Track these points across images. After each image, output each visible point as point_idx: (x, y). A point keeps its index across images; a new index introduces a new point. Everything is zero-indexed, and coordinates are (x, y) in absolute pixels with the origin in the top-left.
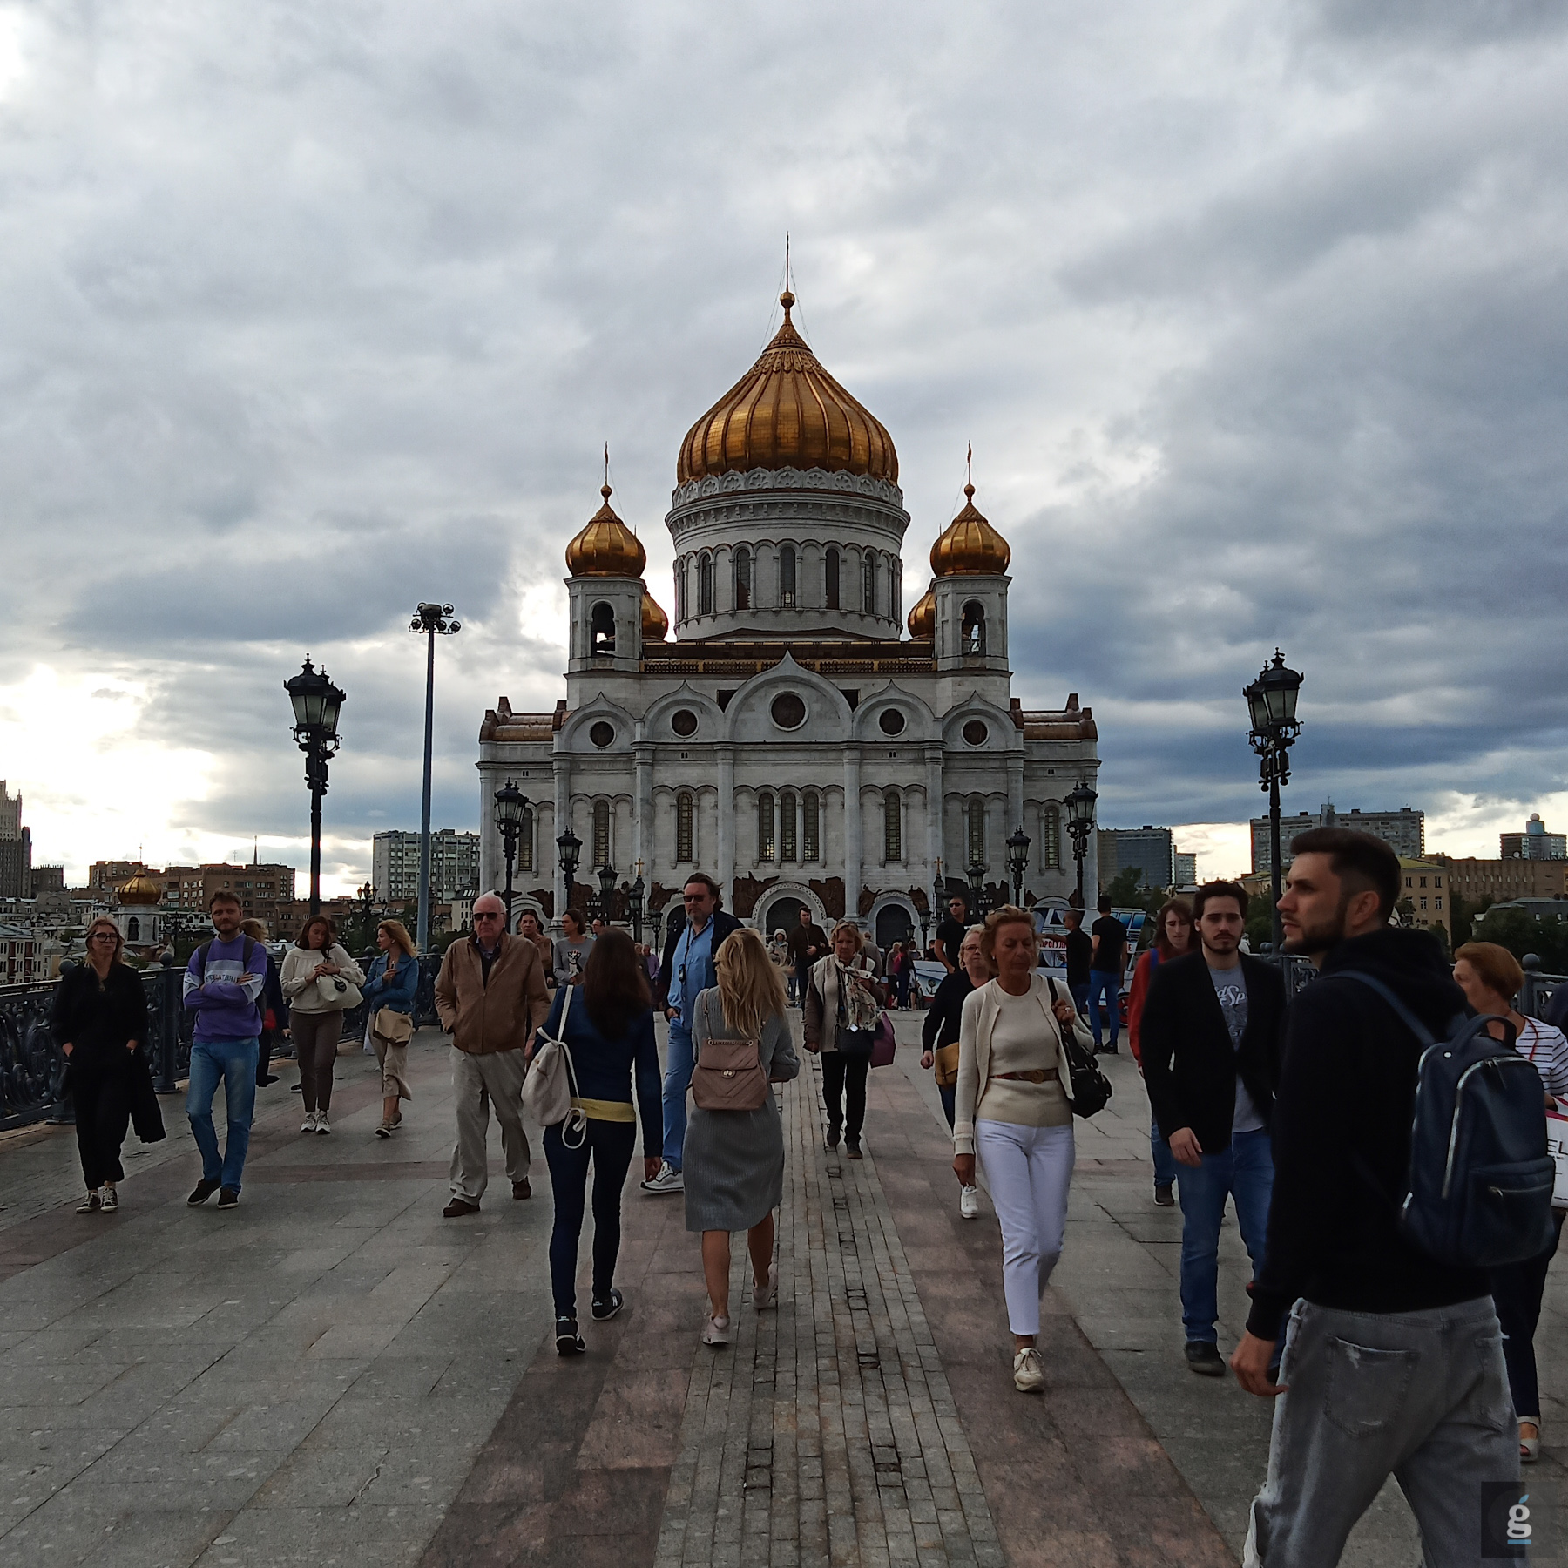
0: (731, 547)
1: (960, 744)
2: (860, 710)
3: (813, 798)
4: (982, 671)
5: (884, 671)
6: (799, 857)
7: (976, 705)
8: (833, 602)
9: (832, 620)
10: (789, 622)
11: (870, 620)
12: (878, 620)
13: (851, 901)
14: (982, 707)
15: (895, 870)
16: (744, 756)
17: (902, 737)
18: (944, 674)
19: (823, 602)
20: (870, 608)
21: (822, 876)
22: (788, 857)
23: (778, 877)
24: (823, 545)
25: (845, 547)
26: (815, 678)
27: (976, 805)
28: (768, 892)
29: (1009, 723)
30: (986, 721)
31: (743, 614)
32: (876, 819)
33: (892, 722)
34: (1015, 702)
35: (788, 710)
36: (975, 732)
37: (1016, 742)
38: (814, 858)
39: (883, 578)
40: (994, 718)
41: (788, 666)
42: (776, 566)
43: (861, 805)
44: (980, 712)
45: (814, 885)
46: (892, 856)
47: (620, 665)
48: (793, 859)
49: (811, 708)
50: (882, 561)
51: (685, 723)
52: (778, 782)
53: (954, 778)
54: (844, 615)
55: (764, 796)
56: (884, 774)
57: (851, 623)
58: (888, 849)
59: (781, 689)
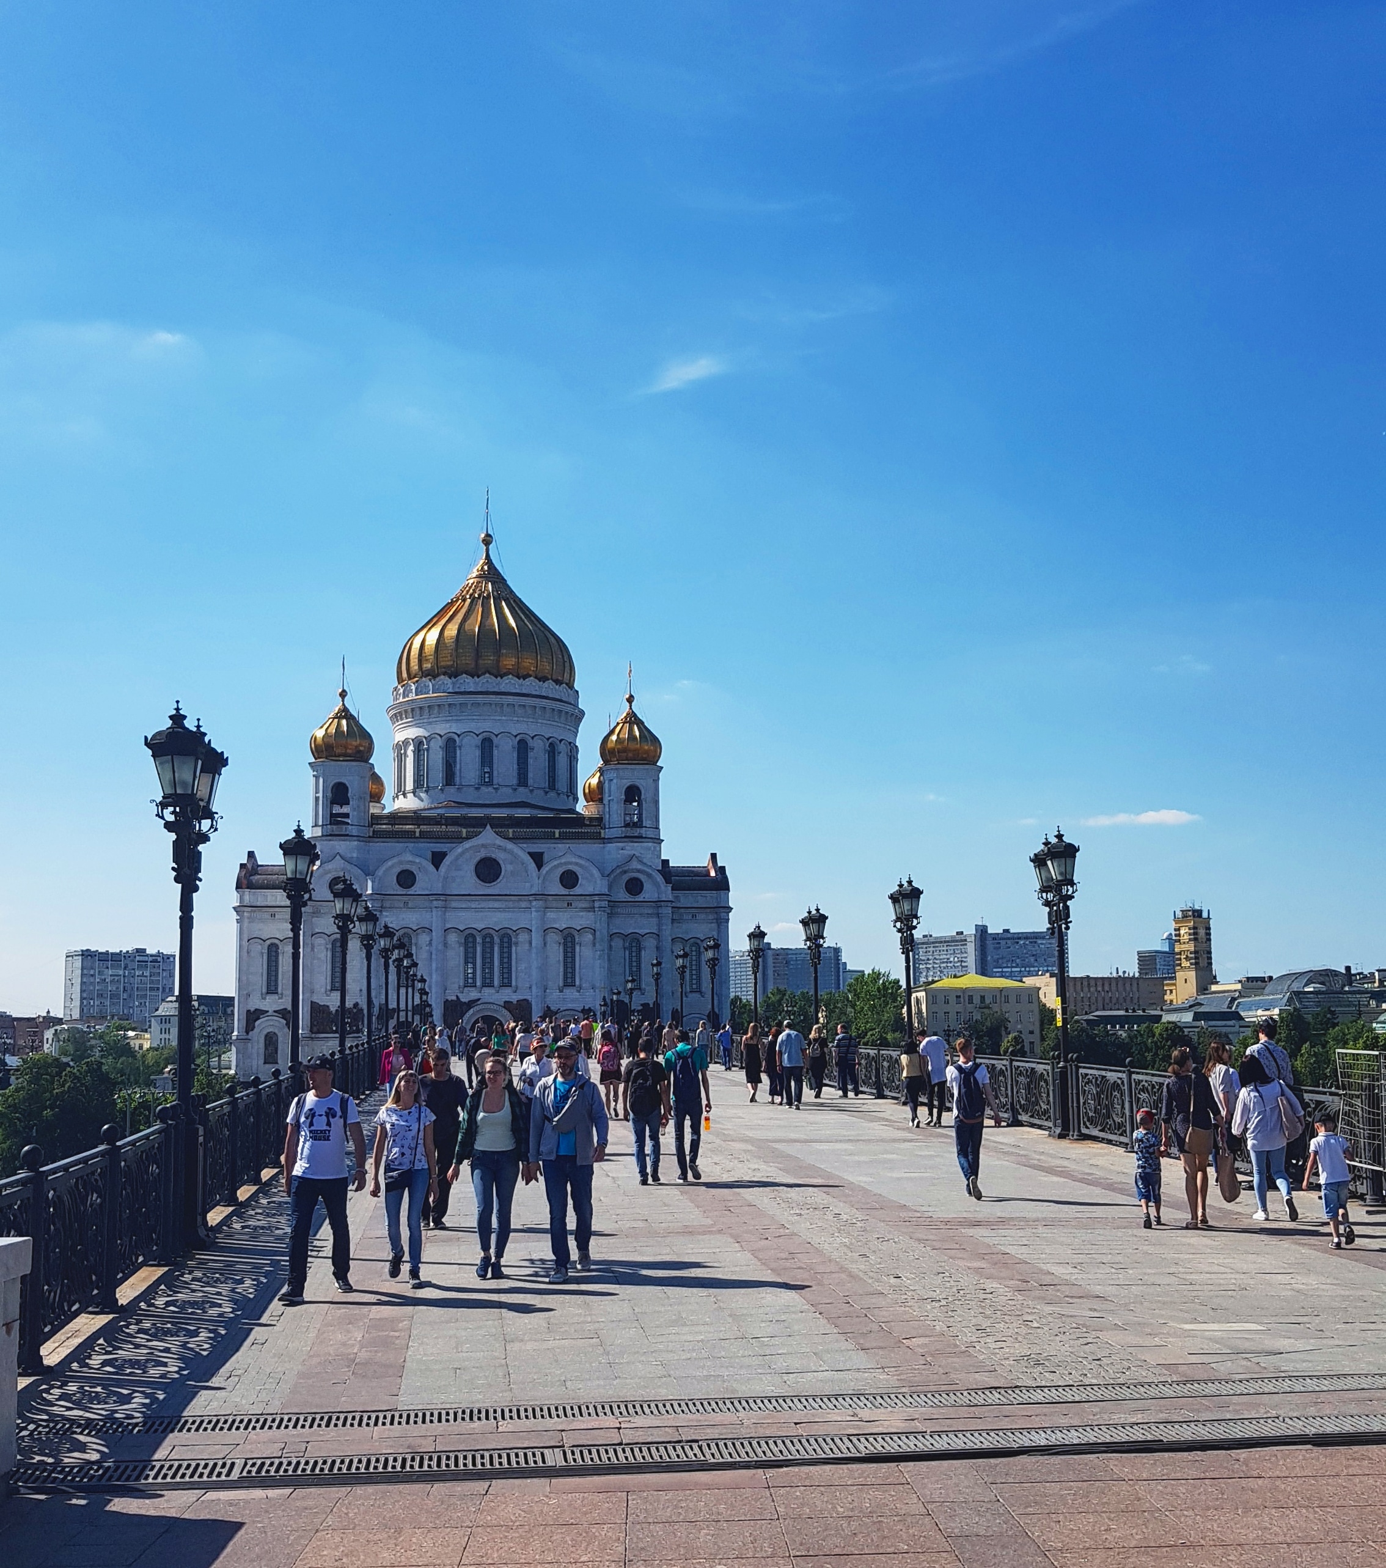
0: (441, 736)
1: (622, 895)
2: (545, 869)
3: (507, 939)
4: (639, 839)
5: (563, 837)
6: (496, 983)
7: (635, 865)
8: (523, 781)
9: (522, 794)
10: (487, 795)
11: (552, 794)
12: (559, 794)
14: (639, 867)
15: (571, 993)
16: (454, 904)
17: (577, 890)
18: (610, 840)
19: (515, 782)
20: (552, 785)
21: (514, 998)
22: (488, 983)
23: (479, 999)
24: (516, 736)
25: (533, 738)
26: (510, 845)
27: (634, 943)
28: (471, 1011)
29: (659, 878)
30: (642, 878)
31: (451, 790)
32: (556, 953)
33: (569, 879)
34: (666, 862)
35: (488, 870)
36: (634, 886)
37: (667, 892)
38: (509, 985)
39: (562, 761)
40: (649, 875)
41: (488, 836)
42: (478, 753)
43: (545, 943)
44: (639, 871)
45: (507, 1005)
46: (569, 981)
47: (354, 831)
48: (491, 985)
49: (506, 868)
50: (562, 747)
51: (406, 879)
52: (480, 926)
53: (617, 921)
54: (532, 791)
55: (469, 938)
56: (563, 919)
57: (537, 798)
58: (565, 978)
59: (483, 854)
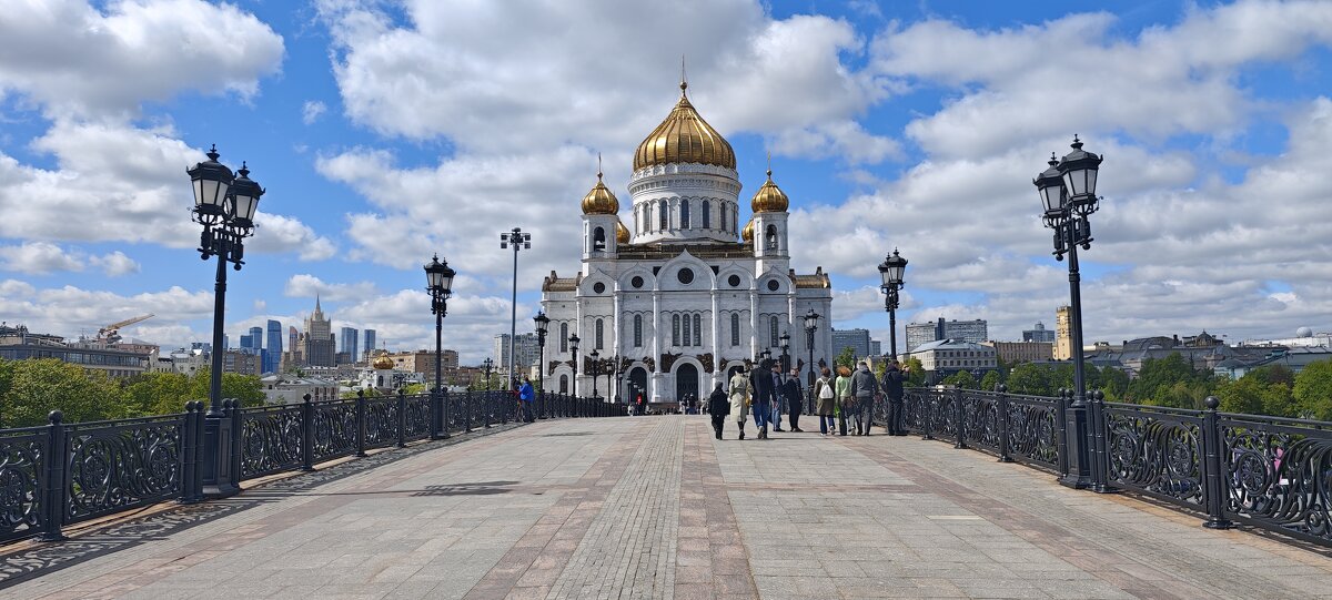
0: (659, 200)
1: (766, 291)
2: (719, 275)
3: (698, 316)
4: (777, 257)
5: (731, 257)
6: (692, 344)
7: (774, 273)
8: (706, 225)
9: (706, 233)
10: (686, 234)
11: (724, 233)
12: (727, 233)
14: (777, 273)
15: (736, 350)
16: (666, 297)
17: (739, 288)
18: (758, 258)
19: (702, 225)
20: (724, 228)
21: (703, 353)
22: (687, 344)
23: (682, 354)
24: (702, 199)
25: (712, 200)
26: (698, 261)
27: (774, 320)
28: (677, 361)
29: (789, 281)
30: (778, 280)
31: (665, 232)
32: (728, 325)
33: (734, 281)
34: (792, 271)
35: (686, 276)
36: (774, 285)
37: (793, 289)
38: (699, 345)
39: (729, 214)
40: (782, 279)
41: (686, 255)
42: (680, 209)
43: (720, 319)
44: (776, 276)
45: (700, 357)
46: (735, 343)
47: (607, 255)
48: (689, 345)
49: (696, 275)
50: (728, 205)
51: (638, 282)
52: (682, 310)
53: (764, 306)
54: (711, 231)
55: (675, 317)
57: (715, 235)
58: (733, 340)
59: (683, 266)
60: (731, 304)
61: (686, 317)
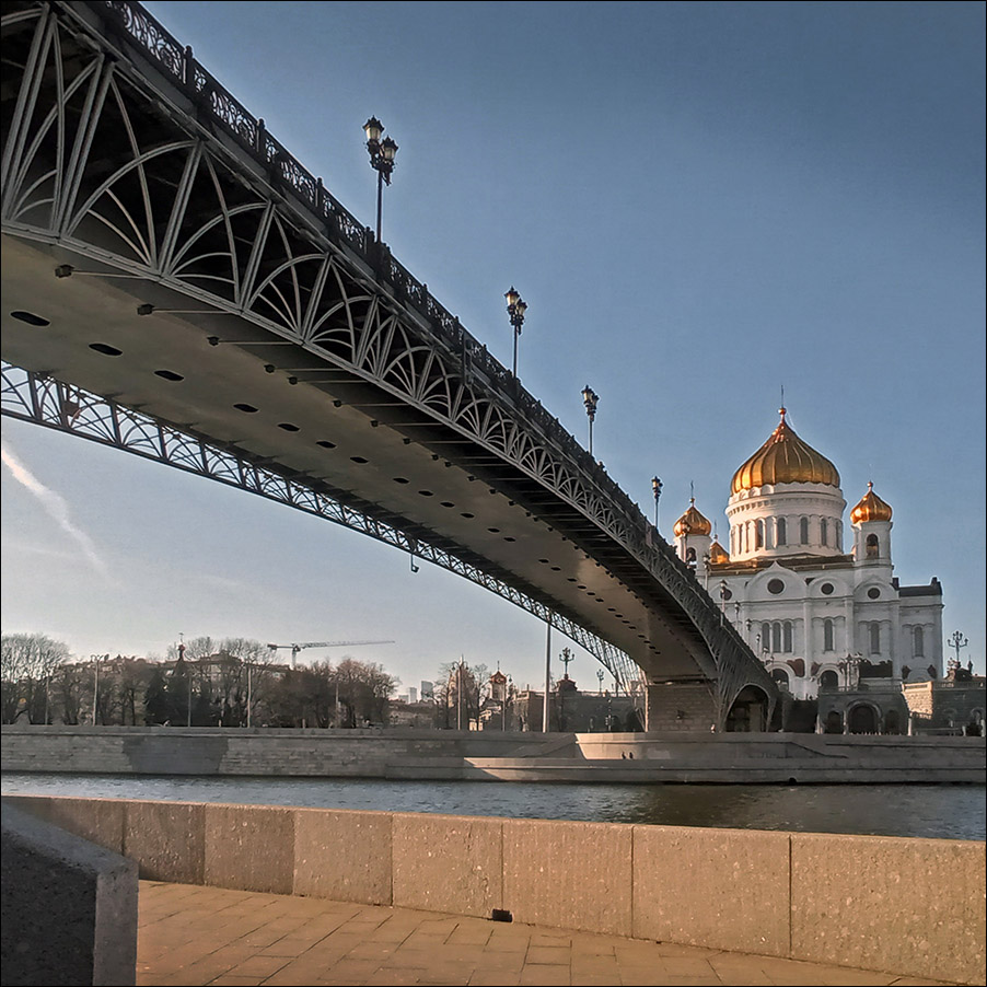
1: (867, 599)
2: (812, 585)
3: (788, 625)
4: (877, 565)
6: (782, 650)
7: (874, 581)
8: (804, 541)
13: (808, 669)
14: (877, 582)
15: (829, 654)
16: (754, 607)
17: (833, 595)
18: (858, 568)
20: (825, 543)
21: (794, 659)
22: (777, 650)
23: (772, 660)
24: (799, 516)
25: (811, 516)
26: (791, 573)
27: (875, 627)
29: (892, 589)
30: (879, 588)
32: (821, 632)
33: (828, 589)
34: (896, 580)
35: (776, 586)
36: (874, 593)
37: (897, 597)
38: (790, 651)
40: (884, 587)
43: (813, 627)
44: (877, 584)
45: (789, 663)
46: (829, 647)
48: (780, 652)
49: (787, 585)
50: (830, 521)
51: (727, 595)
52: (772, 618)
53: (862, 614)
54: (810, 546)
55: (765, 625)
58: (826, 646)
59: (773, 577)
60: (825, 612)
61: (776, 625)
